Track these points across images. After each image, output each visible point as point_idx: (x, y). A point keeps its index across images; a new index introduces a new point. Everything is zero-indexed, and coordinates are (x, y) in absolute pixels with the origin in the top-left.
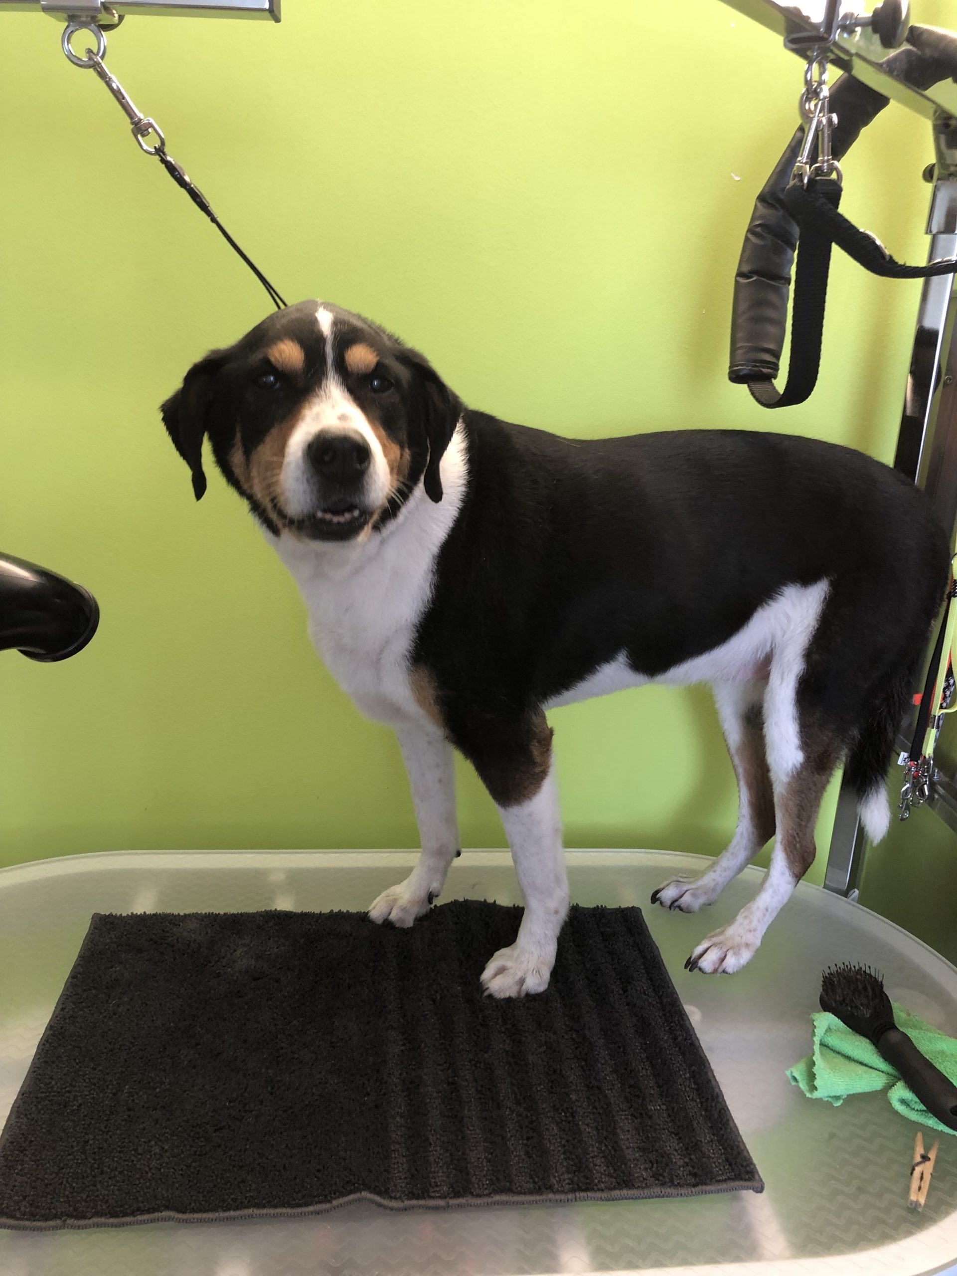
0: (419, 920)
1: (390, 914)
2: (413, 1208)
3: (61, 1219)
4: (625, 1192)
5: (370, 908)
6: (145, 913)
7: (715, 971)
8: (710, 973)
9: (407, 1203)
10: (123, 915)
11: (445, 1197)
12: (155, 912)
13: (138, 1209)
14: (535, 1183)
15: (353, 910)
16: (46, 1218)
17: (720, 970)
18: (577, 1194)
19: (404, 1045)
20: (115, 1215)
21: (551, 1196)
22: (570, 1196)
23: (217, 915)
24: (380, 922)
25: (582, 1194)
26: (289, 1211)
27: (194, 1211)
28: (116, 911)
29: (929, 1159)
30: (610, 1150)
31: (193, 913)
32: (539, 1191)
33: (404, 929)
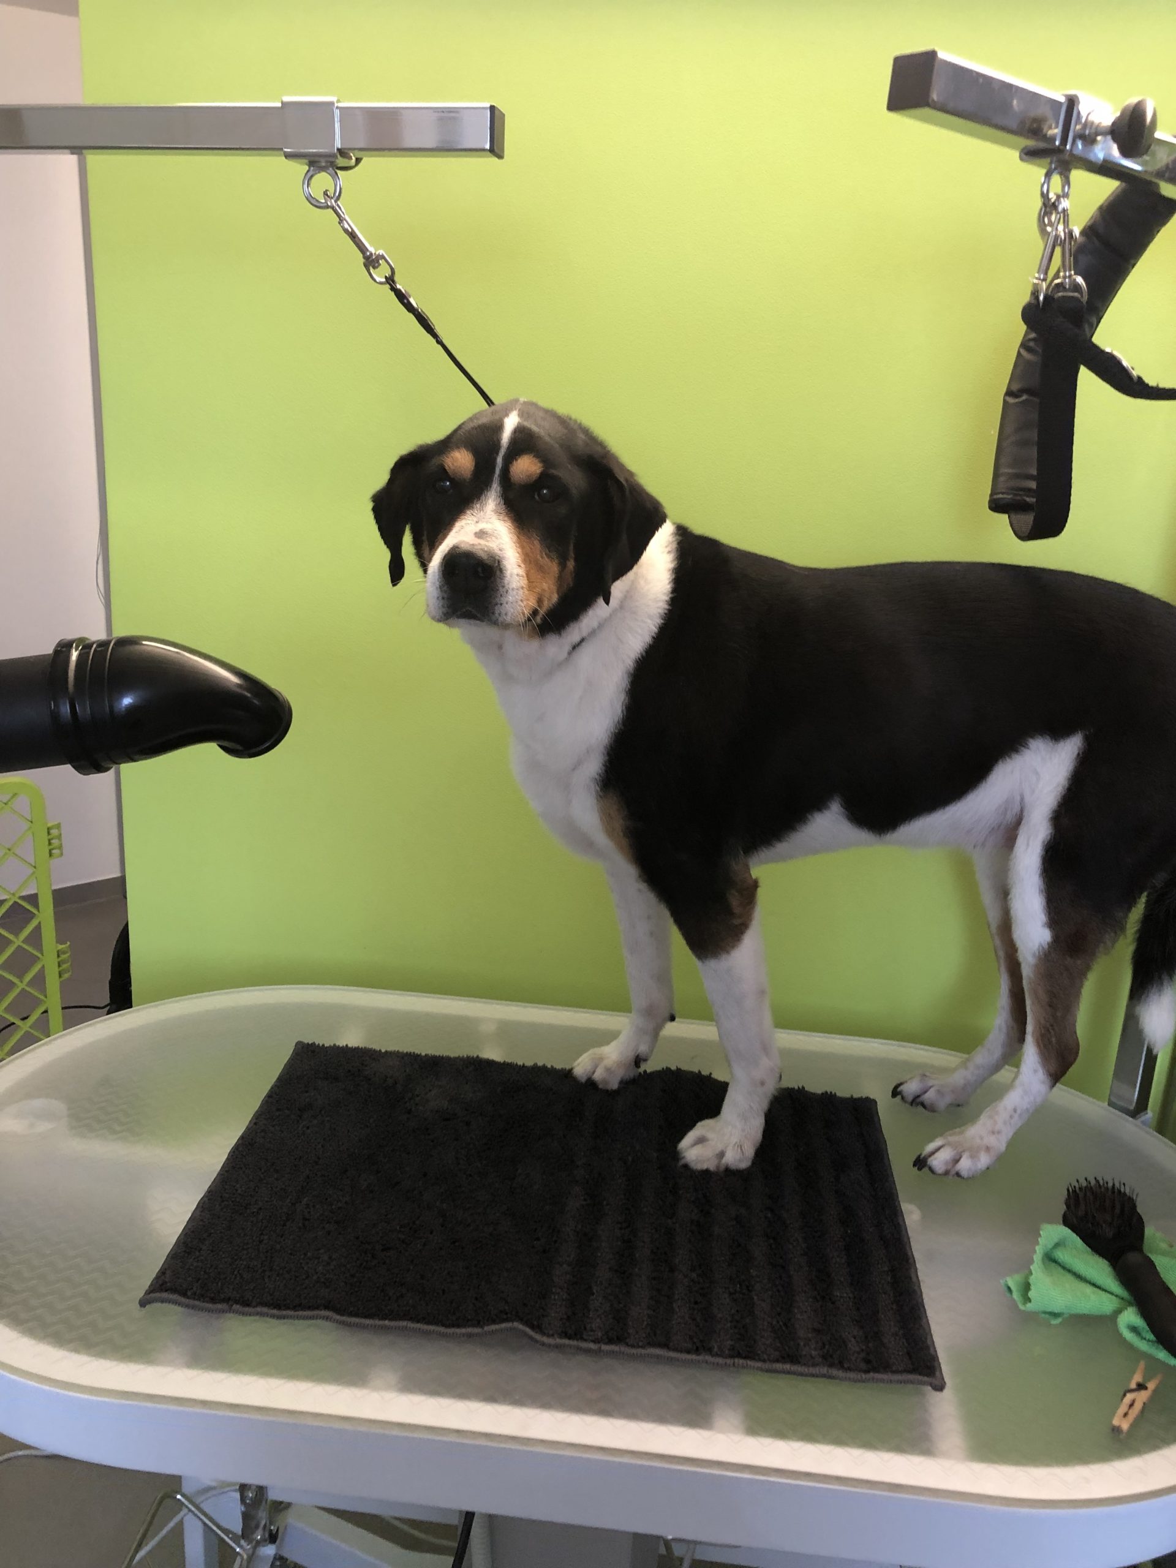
0: (625, 1084)
1: (594, 1072)
2: (564, 1346)
3: (228, 1303)
4: (787, 1366)
5: (576, 1064)
6: (347, 1045)
7: (947, 1173)
8: (940, 1175)
9: (559, 1341)
10: (326, 1046)
11: (599, 1343)
12: (357, 1046)
13: (300, 1305)
14: (694, 1343)
15: (558, 1066)
16: (213, 1300)
17: (953, 1172)
18: (736, 1360)
19: (585, 1200)
20: (278, 1307)
21: (708, 1358)
22: (729, 1361)
23: (419, 1056)
24: (583, 1080)
25: (741, 1361)
26: (442, 1329)
27: (351, 1314)
28: (319, 1041)
29: (1146, 1388)
30: (781, 1326)
31: (395, 1051)
32: (697, 1351)
33: (607, 1091)
